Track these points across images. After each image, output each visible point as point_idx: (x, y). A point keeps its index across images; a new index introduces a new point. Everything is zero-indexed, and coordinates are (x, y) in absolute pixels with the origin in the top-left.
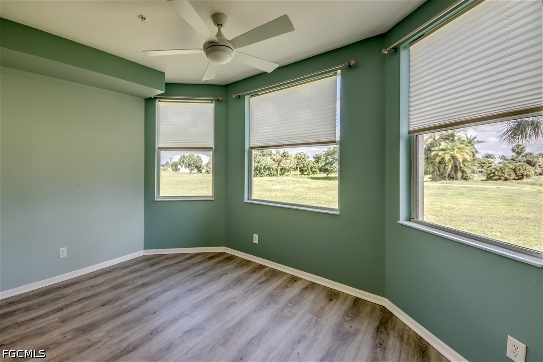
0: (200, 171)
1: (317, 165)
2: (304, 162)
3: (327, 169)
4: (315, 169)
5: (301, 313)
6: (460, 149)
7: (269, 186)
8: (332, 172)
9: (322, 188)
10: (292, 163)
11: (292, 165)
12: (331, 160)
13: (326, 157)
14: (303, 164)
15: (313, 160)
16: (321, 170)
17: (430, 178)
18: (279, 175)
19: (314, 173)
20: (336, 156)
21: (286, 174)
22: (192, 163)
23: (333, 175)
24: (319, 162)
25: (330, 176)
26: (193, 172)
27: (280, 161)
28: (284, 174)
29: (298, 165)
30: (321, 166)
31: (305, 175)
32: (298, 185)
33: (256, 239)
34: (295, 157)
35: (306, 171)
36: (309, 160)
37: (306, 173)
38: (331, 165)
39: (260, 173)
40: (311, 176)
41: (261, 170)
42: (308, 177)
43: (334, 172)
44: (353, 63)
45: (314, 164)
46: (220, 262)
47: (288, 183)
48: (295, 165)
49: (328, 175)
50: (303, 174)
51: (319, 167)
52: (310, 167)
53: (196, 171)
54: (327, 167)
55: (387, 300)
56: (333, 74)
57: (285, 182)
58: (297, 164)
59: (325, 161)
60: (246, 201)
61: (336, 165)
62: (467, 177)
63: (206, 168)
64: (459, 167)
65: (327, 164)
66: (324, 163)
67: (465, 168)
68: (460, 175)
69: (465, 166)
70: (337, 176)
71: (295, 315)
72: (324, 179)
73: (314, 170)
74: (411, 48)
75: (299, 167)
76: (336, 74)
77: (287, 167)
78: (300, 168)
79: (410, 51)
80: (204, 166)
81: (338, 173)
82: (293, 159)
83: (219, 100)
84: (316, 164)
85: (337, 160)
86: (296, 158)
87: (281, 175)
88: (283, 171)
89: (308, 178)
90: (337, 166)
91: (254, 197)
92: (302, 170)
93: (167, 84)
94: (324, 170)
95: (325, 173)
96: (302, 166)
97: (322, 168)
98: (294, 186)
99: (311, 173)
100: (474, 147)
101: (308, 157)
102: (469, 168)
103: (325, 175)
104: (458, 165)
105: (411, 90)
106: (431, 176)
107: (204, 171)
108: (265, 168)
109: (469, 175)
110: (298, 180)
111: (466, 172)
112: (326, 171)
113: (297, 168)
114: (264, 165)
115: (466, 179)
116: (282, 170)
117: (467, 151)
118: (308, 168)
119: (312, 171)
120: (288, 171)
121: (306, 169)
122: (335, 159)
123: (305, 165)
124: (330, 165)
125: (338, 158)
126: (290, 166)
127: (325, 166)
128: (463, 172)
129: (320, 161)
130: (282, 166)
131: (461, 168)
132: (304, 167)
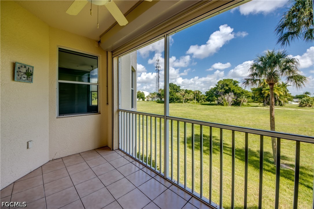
0: (143, 100)
2: (199, 95)
4: (205, 99)
6: (277, 89)
7: (175, 107)
8: (213, 101)
10: (191, 96)
12: (212, 94)
13: (210, 93)
15: (205, 94)
16: (207, 100)
18: (183, 102)
19: (204, 101)
21: (188, 102)
22: (139, 95)
25: (211, 103)
26: (140, 100)
27: (184, 95)
36: (201, 94)
37: (200, 102)
38: (212, 97)
39: (173, 101)
40: (202, 103)
41: (174, 99)
49: (210, 102)
50: (198, 102)
53: (141, 100)
54: (210, 98)
58: (194, 96)
62: (282, 104)
63: (147, 98)
64: (277, 99)
65: (209, 97)
67: (280, 99)
68: (278, 103)
69: (280, 98)
72: (209, 105)
77: (188, 98)
80: (145, 97)
82: (192, 93)
84: (206, 97)
85: (215, 95)
86: (194, 93)
87: (185, 102)
88: (186, 100)
89: (200, 104)
90: (215, 98)
92: (197, 100)
95: (209, 102)
96: (197, 97)
100: (286, 88)
101: (201, 93)
102: (283, 99)
103: (209, 103)
104: (276, 97)
106: (263, 104)
107: (146, 100)
108: (176, 98)
109: (283, 103)
110: (195, 105)
111: (281, 102)
112: (209, 100)
114: (175, 97)
115: (281, 105)
117: (281, 90)
118: (201, 99)
123: (199, 97)
126: (190, 98)
128: (280, 102)
129: (208, 95)
130: (186, 97)
131: (278, 99)
132: (199, 98)
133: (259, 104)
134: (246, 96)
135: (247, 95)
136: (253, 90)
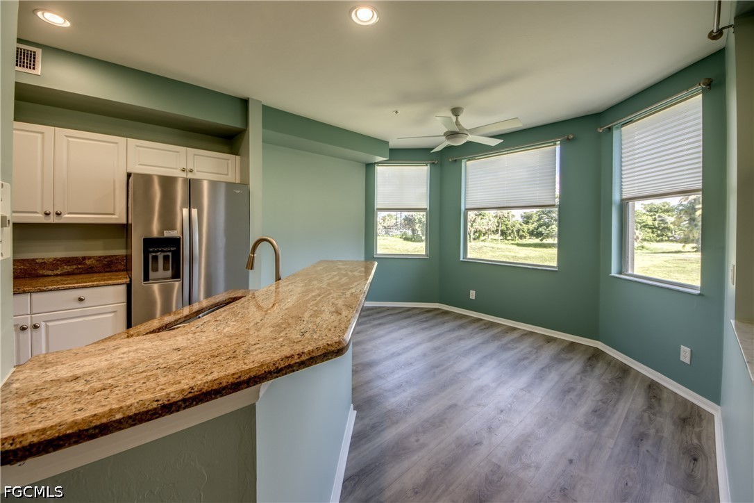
1: (525, 227)
2: (507, 222)
3: (541, 232)
4: (523, 232)
5: (522, 347)
8: (548, 236)
9: (533, 258)
10: (490, 223)
11: (490, 226)
12: (546, 220)
13: (539, 216)
14: (506, 225)
15: (521, 220)
16: (531, 233)
17: (693, 248)
18: (472, 240)
19: (521, 237)
20: (554, 215)
21: (482, 238)
23: (550, 241)
24: (528, 222)
25: (544, 241)
27: (474, 221)
28: (478, 237)
29: (498, 226)
30: (531, 228)
31: (508, 240)
32: (499, 253)
33: (473, 295)
34: (494, 215)
35: (510, 234)
36: (513, 219)
37: (509, 238)
38: (547, 227)
40: (517, 242)
42: (513, 242)
43: (552, 237)
44: (571, 137)
45: (521, 225)
46: (438, 314)
47: (485, 251)
48: (495, 226)
49: (541, 240)
50: (506, 239)
51: (528, 230)
52: (515, 229)
54: (540, 229)
55: (600, 343)
56: (552, 144)
57: (480, 248)
58: (497, 224)
59: (538, 221)
60: (461, 259)
61: (553, 226)
65: (540, 226)
66: (536, 224)
70: (556, 242)
71: (517, 348)
72: (536, 245)
73: (521, 233)
74: (622, 129)
75: (500, 228)
76: (555, 144)
77: (483, 228)
78: (502, 231)
79: (621, 132)
81: (556, 239)
82: (491, 217)
83: (433, 163)
84: (524, 225)
85: (555, 220)
86: (496, 217)
87: (474, 239)
88: (477, 234)
89: (512, 244)
90: (555, 228)
91: (469, 256)
92: (503, 233)
93: (390, 149)
94: (535, 233)
95: (537, 238)
96: (504, 227)
97: (533, 231)
98: (494, 255)
99: (517, 238)
101: (513, 216)
103: (537, 241)
105: (623, 164)
106: (694, 245)
110: (499, 247)
112: (539, 235)
113: (497, 231)
116: (475, 232)
118: (512, 231)
119: (518, 235)
120: (484, 235)
121: (510, 231)
122: (552, 218)
123: (509, 226)
124: (544, 227)
125: (557, 217)
126: (487, 228)
127: (538, 229)
129: (531, 221)
130: (477, 227)
132: (508, 229)
133: (684, 246)
134: (639, 226)
135: (640, 223)
136: (649, 209)
